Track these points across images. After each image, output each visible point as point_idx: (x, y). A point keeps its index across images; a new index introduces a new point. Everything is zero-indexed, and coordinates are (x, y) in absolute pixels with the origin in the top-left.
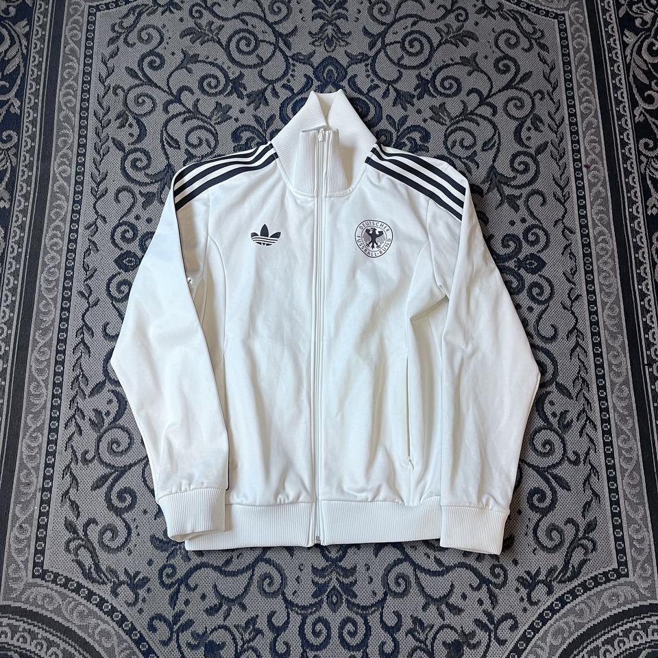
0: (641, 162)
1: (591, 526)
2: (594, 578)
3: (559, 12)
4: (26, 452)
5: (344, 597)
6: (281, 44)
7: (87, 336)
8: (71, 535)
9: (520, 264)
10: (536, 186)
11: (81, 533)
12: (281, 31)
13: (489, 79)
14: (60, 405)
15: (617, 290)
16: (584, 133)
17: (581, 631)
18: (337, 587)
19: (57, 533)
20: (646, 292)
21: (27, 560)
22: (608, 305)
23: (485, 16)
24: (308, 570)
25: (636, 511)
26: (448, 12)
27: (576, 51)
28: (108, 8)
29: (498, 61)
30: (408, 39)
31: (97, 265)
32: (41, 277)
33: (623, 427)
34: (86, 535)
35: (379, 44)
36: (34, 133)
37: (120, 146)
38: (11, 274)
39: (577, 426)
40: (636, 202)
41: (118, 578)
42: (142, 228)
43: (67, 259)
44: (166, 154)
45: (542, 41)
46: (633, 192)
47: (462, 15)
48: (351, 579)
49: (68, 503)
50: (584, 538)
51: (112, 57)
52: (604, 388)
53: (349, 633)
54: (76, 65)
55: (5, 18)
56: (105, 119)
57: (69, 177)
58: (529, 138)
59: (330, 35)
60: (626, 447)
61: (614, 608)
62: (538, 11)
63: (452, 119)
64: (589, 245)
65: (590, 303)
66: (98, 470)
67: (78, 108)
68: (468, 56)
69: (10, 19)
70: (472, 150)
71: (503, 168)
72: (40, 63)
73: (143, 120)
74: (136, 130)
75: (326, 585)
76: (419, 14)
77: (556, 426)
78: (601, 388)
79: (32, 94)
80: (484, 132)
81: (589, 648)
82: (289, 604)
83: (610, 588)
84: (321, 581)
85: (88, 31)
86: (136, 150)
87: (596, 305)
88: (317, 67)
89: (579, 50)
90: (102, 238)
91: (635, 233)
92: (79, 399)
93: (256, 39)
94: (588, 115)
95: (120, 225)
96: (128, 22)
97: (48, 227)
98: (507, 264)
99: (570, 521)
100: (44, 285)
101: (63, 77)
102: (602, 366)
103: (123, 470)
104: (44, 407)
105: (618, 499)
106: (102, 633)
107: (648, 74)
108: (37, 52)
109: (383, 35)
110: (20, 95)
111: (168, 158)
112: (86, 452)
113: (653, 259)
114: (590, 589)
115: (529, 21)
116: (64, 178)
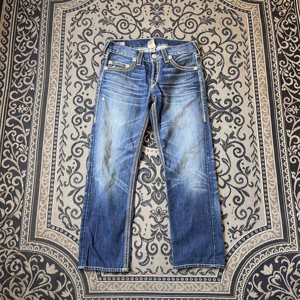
0: (280, 70)
1: (257, 210)
2: (258, 229)
3: (248, 10)
4: (43, 182)
5: (163, 236)
6: (138, 25)
7: (65, 139)
8: (60, 213)
9: (231, 110)
10: (238, 80)
11: (64, 212)
12: (138, 19)
13: (220, 37)
14: (55, 165)
15: (269, 120)
16: (258, 58)
17: (253, 249)
18: (160, 232)
19: (55, 212)
20: (281, 121)
21: (45, 221)
22: (266, 126)
23: (219, 12)
24: (149, 226)
25: (275, 204)
26: (204, 11)
27: (255, 25)
28: (70, 12)
29: (224, 30)
30: (188, 22)
31: (68, 112)
32: (47, 116)
33: (270, 173)
34: (66, 213)
35: (176, 24)
36: (43, 61)
37: (76, 66)
38: (35, 115)
39: (252, 173)
40: (277, 86)
41: (78, 228)
42: (85, 97)
43: (57, 109)
44: (94, 68)
45: (241, 22)
46: (276, 82)
47: (209, 12)
48: (165, 229)
49: (59, 201)
50: (254, 214)
51: (72, 31)
52: (263, 158)
53: (165, 249)
54: (58, 34)
55: (30, 16)
56: (70, 55)
57: (57, 78)
58: (235, 61)
59: (157, 21)
60: (271, 180)
61: (266, 241)
62: (240, 10)
63: (205, 54)
64: (259, 103)
65: (258, 125)
66: (70, 189)
67: (60, 51)
68: (212, 28)
69: (32, 16)
70: (213, 66)
71: (225, 73)
72: (45, 33)
73: (85, 55)
74: (82, 59)
75: (156, 231)
76: (192, 12)
77: (244, 172)
78: (262, 158)
79: (42, 46)
80: (218, 58)
81: (256, 255)
82: (142, 238)
83: (264, 233)
84: (154, 230)
85: (63, 21)
86: (82, 67)
87: (261, 126)
88: (152, 34)
89: (256, 25)
90: (70, 101)
91: (277, 98)
92: (62, 162)
93: (128, 23)
94: (259, 51)
95: (76, 96)
96: (78, 17)
97: (49, 97)
98: (226, 110)
99: (249, 208)
100: (48, 119)
101: (53, 39)
102: (263, 149)
103: (80, 189)
104: (49, 165)
105: (268, 200)
106: (73, 248)
107: (283, 34)
108: (43, 29)
109: (178, 20)
110: (37, 46)
111: (94, 70)
112: (66, 182)
113: (284, 108)
114: (256, 233)
115: (236, 14)
116: (54, 78)
